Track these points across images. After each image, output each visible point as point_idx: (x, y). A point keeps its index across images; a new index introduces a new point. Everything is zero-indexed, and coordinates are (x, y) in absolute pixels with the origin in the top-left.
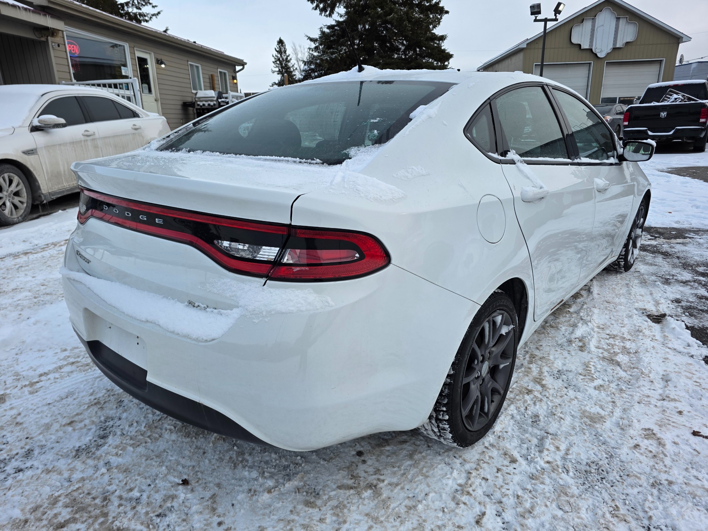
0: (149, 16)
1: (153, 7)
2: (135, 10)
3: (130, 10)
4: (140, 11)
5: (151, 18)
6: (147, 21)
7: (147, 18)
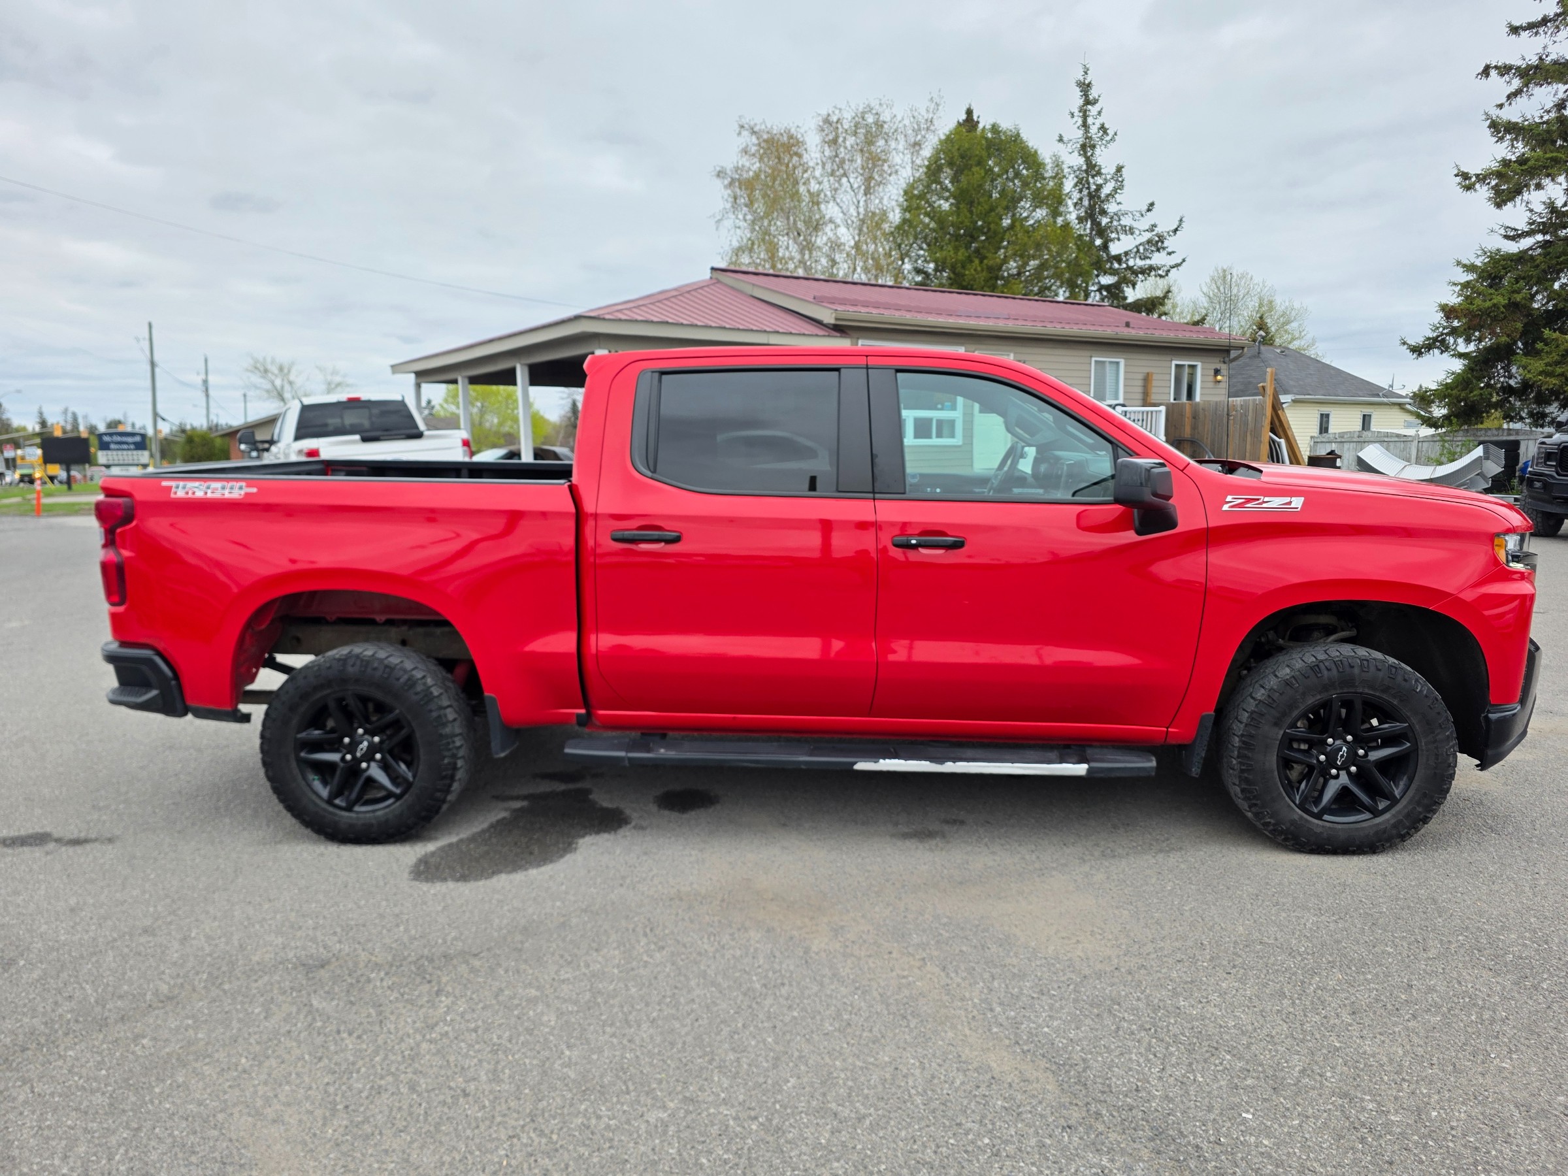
0: (1165, 269)
1: (1169, 254)
2: (1140, 263)
3: (1131, 263)
4: (1148, 262)
5: (1169, 271)
6: (1161, 276)
7: (1160, 272)
